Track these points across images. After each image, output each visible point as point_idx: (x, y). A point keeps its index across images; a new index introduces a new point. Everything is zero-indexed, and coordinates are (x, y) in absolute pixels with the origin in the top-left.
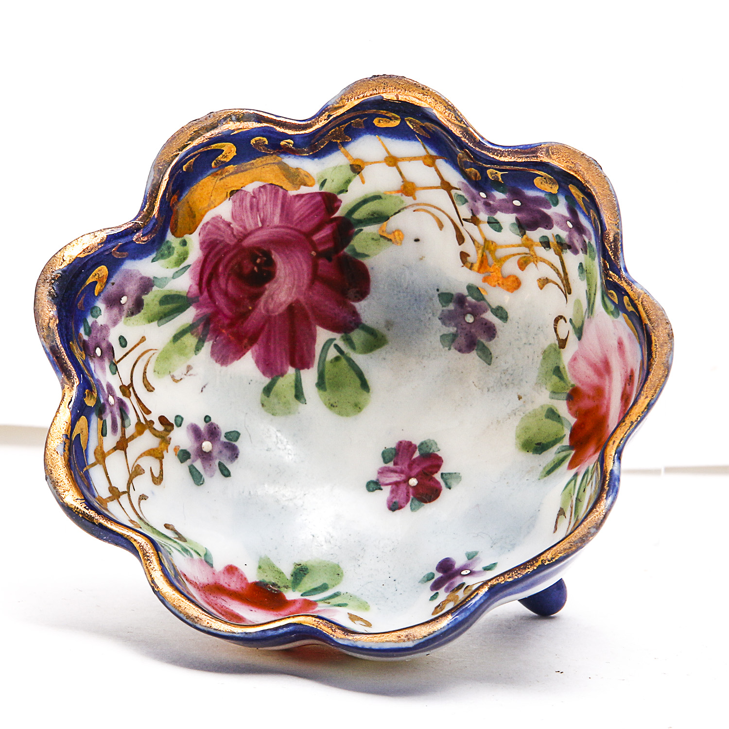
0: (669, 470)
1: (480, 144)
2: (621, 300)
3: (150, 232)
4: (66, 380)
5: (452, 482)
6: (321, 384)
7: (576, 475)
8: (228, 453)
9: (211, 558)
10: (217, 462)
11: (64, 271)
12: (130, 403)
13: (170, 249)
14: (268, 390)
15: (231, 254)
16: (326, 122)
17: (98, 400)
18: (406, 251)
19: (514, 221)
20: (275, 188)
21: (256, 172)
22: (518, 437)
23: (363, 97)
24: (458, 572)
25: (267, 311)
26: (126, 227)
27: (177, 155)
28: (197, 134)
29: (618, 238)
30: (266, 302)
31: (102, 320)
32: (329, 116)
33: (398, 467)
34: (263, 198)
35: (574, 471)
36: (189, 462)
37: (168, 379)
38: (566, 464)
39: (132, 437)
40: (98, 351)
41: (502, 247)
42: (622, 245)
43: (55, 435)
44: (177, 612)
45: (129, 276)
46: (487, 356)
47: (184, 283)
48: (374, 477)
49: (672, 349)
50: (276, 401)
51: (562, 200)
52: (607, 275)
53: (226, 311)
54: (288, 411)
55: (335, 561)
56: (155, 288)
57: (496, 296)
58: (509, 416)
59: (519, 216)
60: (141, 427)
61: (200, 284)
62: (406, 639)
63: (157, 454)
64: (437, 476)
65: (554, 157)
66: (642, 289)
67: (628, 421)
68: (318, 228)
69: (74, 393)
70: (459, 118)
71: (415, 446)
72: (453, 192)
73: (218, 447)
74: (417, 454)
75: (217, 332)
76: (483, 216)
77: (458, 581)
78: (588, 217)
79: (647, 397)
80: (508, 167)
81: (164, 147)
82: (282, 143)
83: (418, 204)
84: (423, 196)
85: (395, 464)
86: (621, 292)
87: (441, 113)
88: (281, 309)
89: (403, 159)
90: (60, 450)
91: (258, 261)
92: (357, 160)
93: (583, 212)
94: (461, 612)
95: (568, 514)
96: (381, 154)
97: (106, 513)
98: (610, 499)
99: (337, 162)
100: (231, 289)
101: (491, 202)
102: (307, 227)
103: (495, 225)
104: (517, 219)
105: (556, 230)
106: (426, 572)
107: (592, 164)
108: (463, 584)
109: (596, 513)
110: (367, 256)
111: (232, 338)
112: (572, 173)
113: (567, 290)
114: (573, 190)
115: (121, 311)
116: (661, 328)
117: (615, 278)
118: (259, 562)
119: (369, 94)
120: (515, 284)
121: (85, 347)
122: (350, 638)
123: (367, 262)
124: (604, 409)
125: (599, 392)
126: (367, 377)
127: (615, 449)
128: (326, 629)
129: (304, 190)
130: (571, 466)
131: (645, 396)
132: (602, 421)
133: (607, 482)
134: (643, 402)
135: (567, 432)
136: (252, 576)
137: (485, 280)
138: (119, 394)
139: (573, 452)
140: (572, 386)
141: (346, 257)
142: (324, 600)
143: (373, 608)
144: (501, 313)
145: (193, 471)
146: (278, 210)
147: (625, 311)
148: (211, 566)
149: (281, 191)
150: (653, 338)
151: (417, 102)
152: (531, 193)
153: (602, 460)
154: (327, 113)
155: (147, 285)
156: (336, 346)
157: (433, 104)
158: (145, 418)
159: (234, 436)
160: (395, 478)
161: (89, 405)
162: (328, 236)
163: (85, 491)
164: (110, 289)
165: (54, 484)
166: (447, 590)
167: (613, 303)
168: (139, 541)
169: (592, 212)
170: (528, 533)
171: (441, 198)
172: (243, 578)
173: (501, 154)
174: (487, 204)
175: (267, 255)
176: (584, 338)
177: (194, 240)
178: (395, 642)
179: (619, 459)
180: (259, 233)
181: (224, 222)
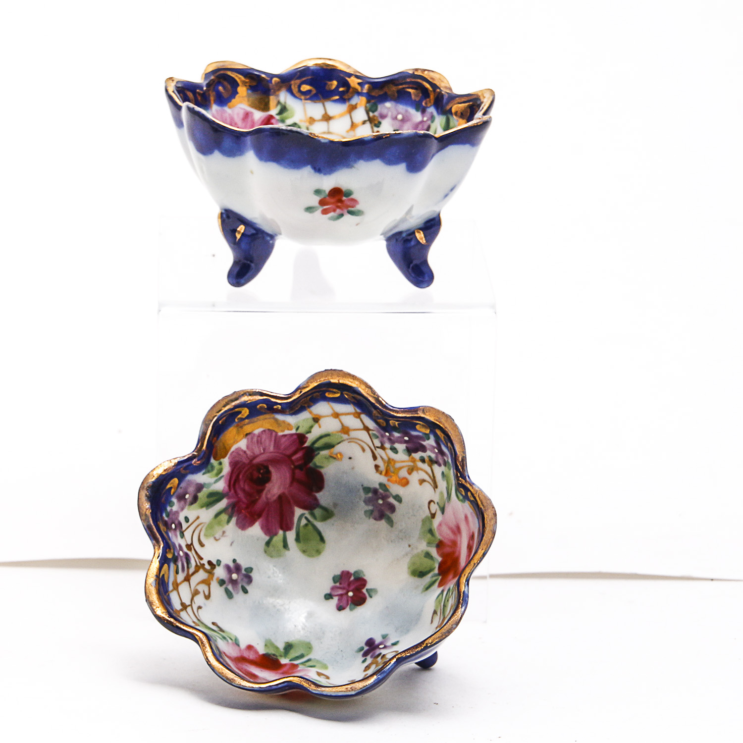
0: (492, 576)
1: (385, 407)
2: (466, 494)
3: (202, 458)
4: (156, 544)
5: (372, 594)
6: (298, 539)
7: (443, 591)
8: (246, 580)
9: (239, 642)
10: (240, 585)
11: (154, 482)
12: (192, 554)
13: (213, 468)
14: (268, 543)
15: (246, 468)
16: (299, 395)
17: (174, 554)
18: (345, 464)
19: (405, 448)
20: (271, 431)
21: (260, 423)
22: (409, 568)
23: (320, 381)
24: (377, 647)
25: (267, 498)
26: (188, 456)
27: (216, 416)
28: (227, 404)
29: (464, 459)
30: (266, 494)
31: (175, 508)
32: (301, 392)
33: (341, 586)
34: (264, 437)
35: (441, 588)
36: (224, 586)
37: (212, 539)
38: (437, 584)
39: (193, 574)
40: (173, 526)
41: (398, 462)
42: (466, 463)
43: (150, 576)
44: (221, 676)
45: (190, 483)
46: (391, 522)
47: (221, 486)
48: (328, 591)
49: (496, 522)
50: (272, 549)
51: (432, 437)
52: (458, 480)
53: (244, 500)
54: (279, 555)
55: (308, 640)
56: (205, 489)
57: (395, 489)
58: (404, 556)
59: (408, 445)
60: (198, 568)
61: (229, 486)
62: (351, 690)
63: (207, 582)
64: (364, 591)
65: (427, 414)
66: (479, 488)
67: (472, 563)
68: (295, 453)
69: (161, 551)
70: (374, 392)
71: (351, 573)
72: (370, 432)
73: (241, 577)
74: (352, 578)
75: (239, 512)
76: (387, 445)
77: (378, 652)
78: (447, 447)
79: (482, 549)
80: (401, 419)
81: (209, 411)
82: (275, 407)
83: (351, 438)
84: (353, 434)
85: (340, 584)
86: (467, 490)
87: (363, 390)
88: (275, 498)
89: (343, 414)
90: (154, 584)
91: (262, 471)
92: (316, 415)
93: (444, 444)
94: (382, 673)
95: (439, 613)
96: (330, 412)
97: (180, 619)
98: (464, 608)
99: (305, 416)
100: (247, 488)
101: (392, 438)
102: (288, 452)
103: (394, 450)
104: (407, 447)
105: (429, 453)
106: (359, 646)
107: (448, 417)
108: (380, 654)
109: (456, 616)
110: (321, 467)
111: (248, 515)
112: (438, 423)
113: (435, 486)
114: (438, 432)
115: (185, 503)
116: (489, 510)
117: (463, 482)
118: (266, 641)
119: (323, 380)
120: (405, 483)
121: (166, 524)
122: (319, 689)
123: (323, 471)
124: (457, 554)
125: (454, 544)
126: (324, 534)
127: (465, 579)
128: (306, 685)
129: (287, 432)
130: (440, 586)
131: (481, 549)
132: (456, 560)
133: (461, 598)
134: (480, 552)
135: (437, 566)
136: (262, 650)
137: (388, 480)
138: (185, 549)
139: (440, 577)
140: (439, 539)
141: (311, 468)
142: (302, 663)
143: (330, 668)
144: (398, 498)
145: (227, 591)
146: (272, 443)
147: (469, 500)
148: (238, 645)
149: (274, 434)
150: (485, 516)
151: (350, 384)
152: (414, 433)
153: (458, 584)
154: (299, 391)
155: (200, 487)
156: (306, 518)
157: (359, 385)
158: (200, 563)
159: (249, 570)
160: (340, 592)
161: (169, 557)
162: (300, 457)
163: (168, 606)
164: (180, 491)
165: (150, 604)
166: (371, 657)
167: (462, 495)
168: (199, 635)
169: (449, 444)
170: (416, 623)
171: (364, 435)
172: (256, 652)
173: (397, 412)
174: (389, 439)
175: (267, 468)
176: (445, 512)
177: (226, 461)
178: (344, 691)
179: (468, 584)
180: (263, 456)
181: (242, 450)
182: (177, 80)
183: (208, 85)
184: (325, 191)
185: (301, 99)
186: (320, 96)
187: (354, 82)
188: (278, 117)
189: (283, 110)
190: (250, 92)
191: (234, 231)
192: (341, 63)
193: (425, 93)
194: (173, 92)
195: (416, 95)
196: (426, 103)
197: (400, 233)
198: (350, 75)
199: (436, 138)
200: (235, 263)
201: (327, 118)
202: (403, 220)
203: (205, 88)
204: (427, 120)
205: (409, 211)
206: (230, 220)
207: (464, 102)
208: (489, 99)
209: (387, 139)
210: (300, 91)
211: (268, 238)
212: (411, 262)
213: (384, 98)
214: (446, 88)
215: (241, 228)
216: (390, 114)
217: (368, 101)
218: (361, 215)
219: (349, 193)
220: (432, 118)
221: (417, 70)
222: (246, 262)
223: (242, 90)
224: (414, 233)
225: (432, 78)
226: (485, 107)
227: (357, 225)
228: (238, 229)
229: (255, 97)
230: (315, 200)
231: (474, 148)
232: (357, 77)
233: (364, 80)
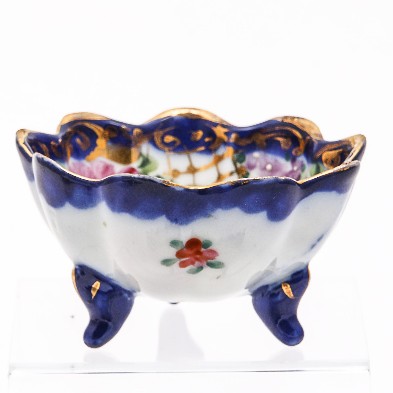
182: (29, 132)
183: (64, 138)
184: (182, 242)
185: (165, 151)
186: (185, 147)
187: (220, 132)
188: (139, 170)
189: (146, 162)
190: (110, 144)
191: (89, 288)
192: (207, 112)
193: (295, 141)
194: (24, 143)
195: (286, 144)
196: (296, 152)
197: (266, 287)
198: (216, 125)
199: (298, 184)
200: (92, 322)
201: (192, 170)
202: (268, 273)
203: (60, 140)
204: (298, 169)
205: (273, 263)
206: (85, 277)
207: (335, 149)
208: (359, 144)
209: (246, 186)
210: (163, 142)
211: (126, 295)
212: (279, 318)
213: (252, 148)
214: (316, 135)
215: (97, 285)
216: (258, 164)
217: (236, 151)
218: (221, 268)
219: (207, 244)
220: (302, 168)
221: (286, 117)
222: (102, 320)
223: (101, 143)
224: (280, 286)
225: (303, 126)
226: (355, 153)
227: (218, 278)
228: (93, 286)
229: (115, 149)
230: (171, 253)
231: (342, 195)
232: (224, 126)
233: (230, 129)
